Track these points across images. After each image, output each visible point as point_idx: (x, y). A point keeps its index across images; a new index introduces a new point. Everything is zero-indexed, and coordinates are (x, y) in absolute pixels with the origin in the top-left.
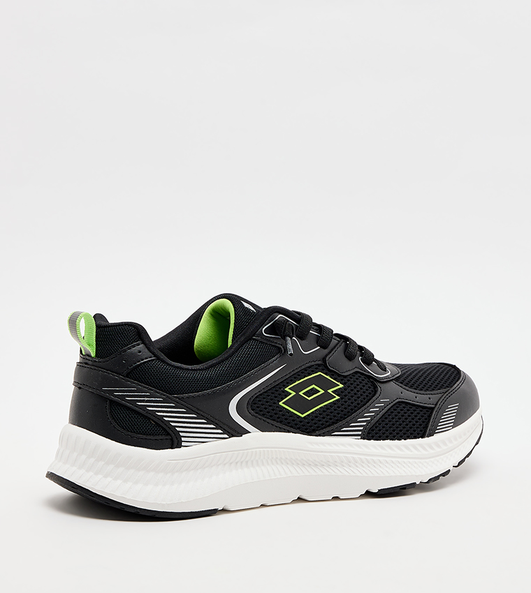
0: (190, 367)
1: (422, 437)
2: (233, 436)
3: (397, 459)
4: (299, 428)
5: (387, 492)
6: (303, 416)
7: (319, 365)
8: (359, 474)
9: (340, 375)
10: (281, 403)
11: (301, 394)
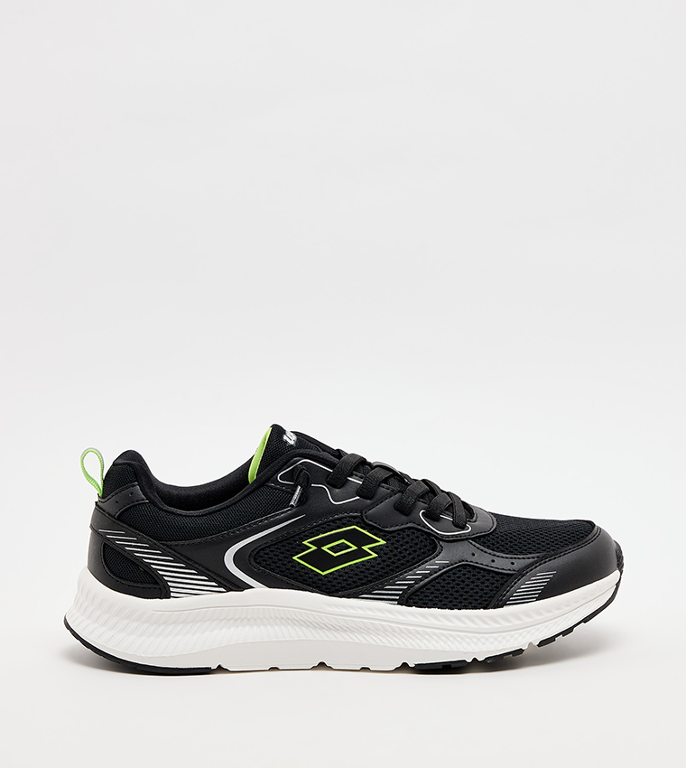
0: (184, 512)
1: (485, 608)
2: (232, 590)
3: (441, 631)
4: (317, 587)
5: (426, 668)
6: (323, 574)
7: (355, 517)
8: (389, 645)
9: (381, 531)
10: (295, 558)
11: (325, 548)
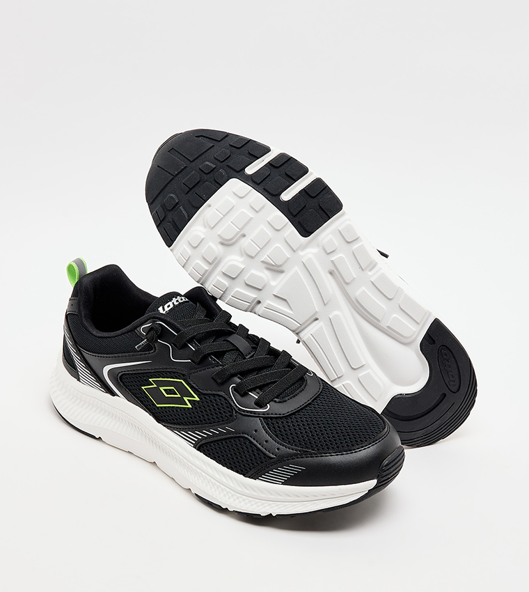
1: (244, 475)
2: (108, 393)
6: (158, 406)
7: (184, 374)
9: (198, 391)
10: (143, 388)
11: (162, 389)
